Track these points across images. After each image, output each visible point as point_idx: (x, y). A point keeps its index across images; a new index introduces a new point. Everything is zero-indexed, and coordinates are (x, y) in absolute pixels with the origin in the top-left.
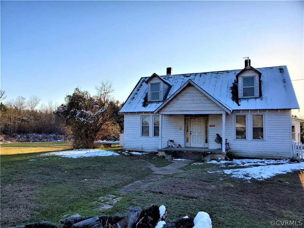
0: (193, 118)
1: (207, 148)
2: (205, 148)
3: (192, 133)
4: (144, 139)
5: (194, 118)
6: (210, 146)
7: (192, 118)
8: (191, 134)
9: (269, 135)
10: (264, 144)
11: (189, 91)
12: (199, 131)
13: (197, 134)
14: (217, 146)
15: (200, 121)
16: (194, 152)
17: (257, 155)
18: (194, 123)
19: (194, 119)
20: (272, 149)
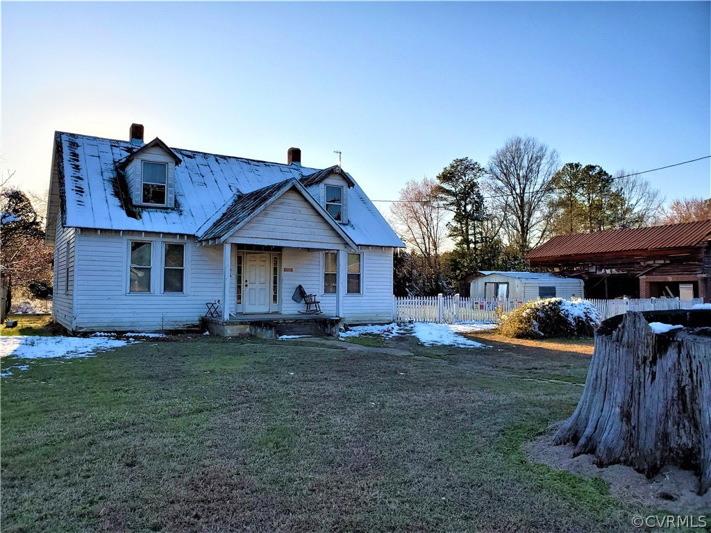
0: (251, 253)
1: (276, 313)
2: (273, 313)
3: (248, 283)
4: (140, 300)
5: (253, 253)
6: (283, 309)
7: (248, 253)
8: (246, 286)
9: (369, 287)
10: (362, 301)
11: (287, 201)
12: (262, 280)
13: (257, 286)
14: (295, 309)
15: (264, 259)
16: (297, 320)
17: (352, 319)
18: (252, 263)
19: (252, 255)
20: (370, 308)
